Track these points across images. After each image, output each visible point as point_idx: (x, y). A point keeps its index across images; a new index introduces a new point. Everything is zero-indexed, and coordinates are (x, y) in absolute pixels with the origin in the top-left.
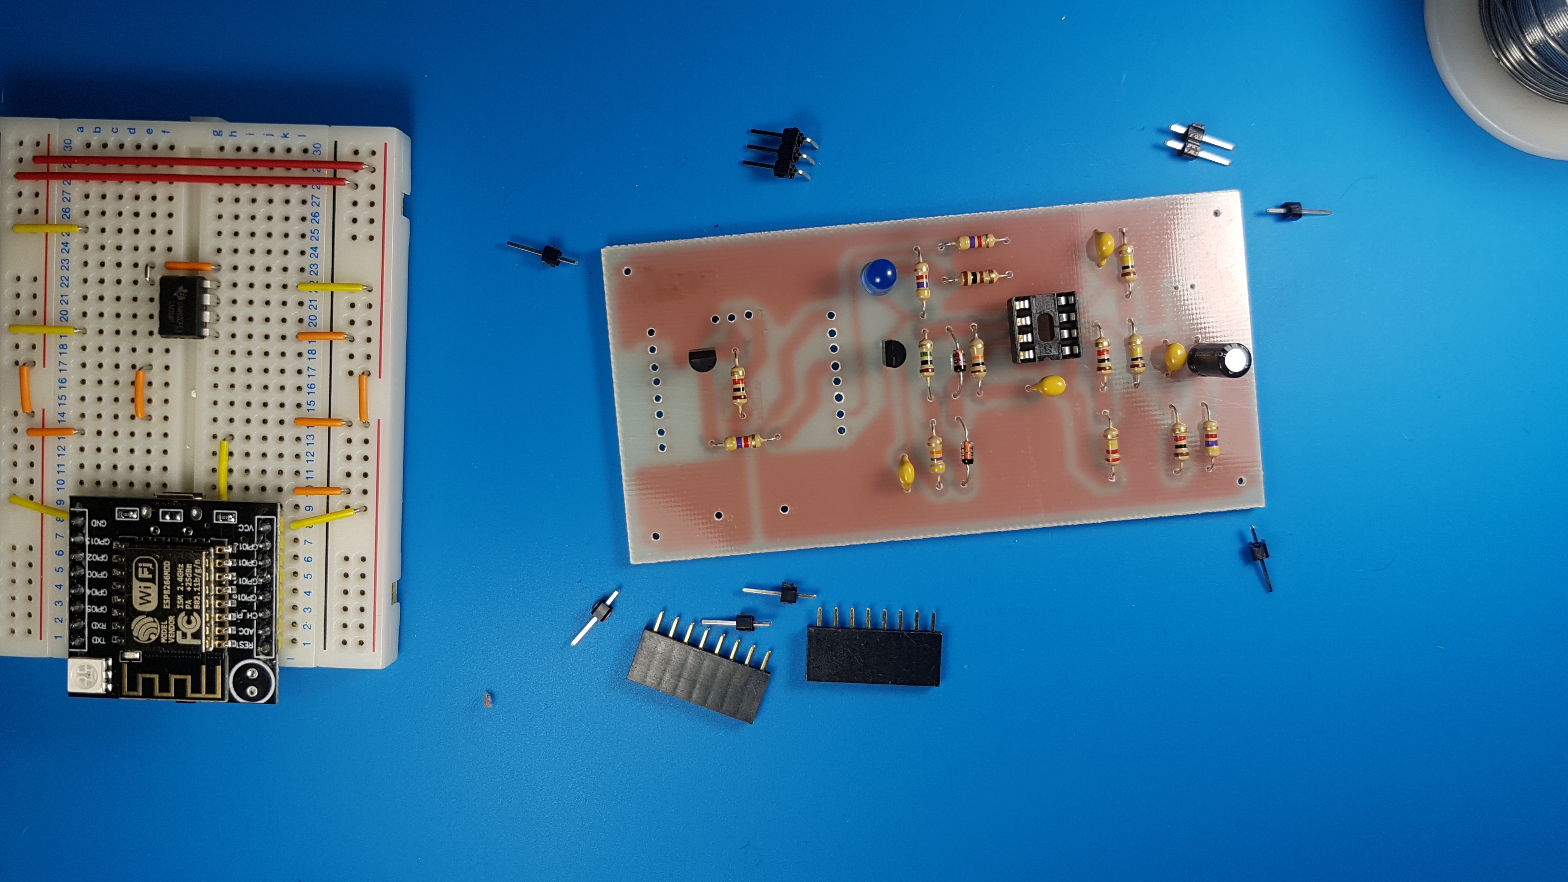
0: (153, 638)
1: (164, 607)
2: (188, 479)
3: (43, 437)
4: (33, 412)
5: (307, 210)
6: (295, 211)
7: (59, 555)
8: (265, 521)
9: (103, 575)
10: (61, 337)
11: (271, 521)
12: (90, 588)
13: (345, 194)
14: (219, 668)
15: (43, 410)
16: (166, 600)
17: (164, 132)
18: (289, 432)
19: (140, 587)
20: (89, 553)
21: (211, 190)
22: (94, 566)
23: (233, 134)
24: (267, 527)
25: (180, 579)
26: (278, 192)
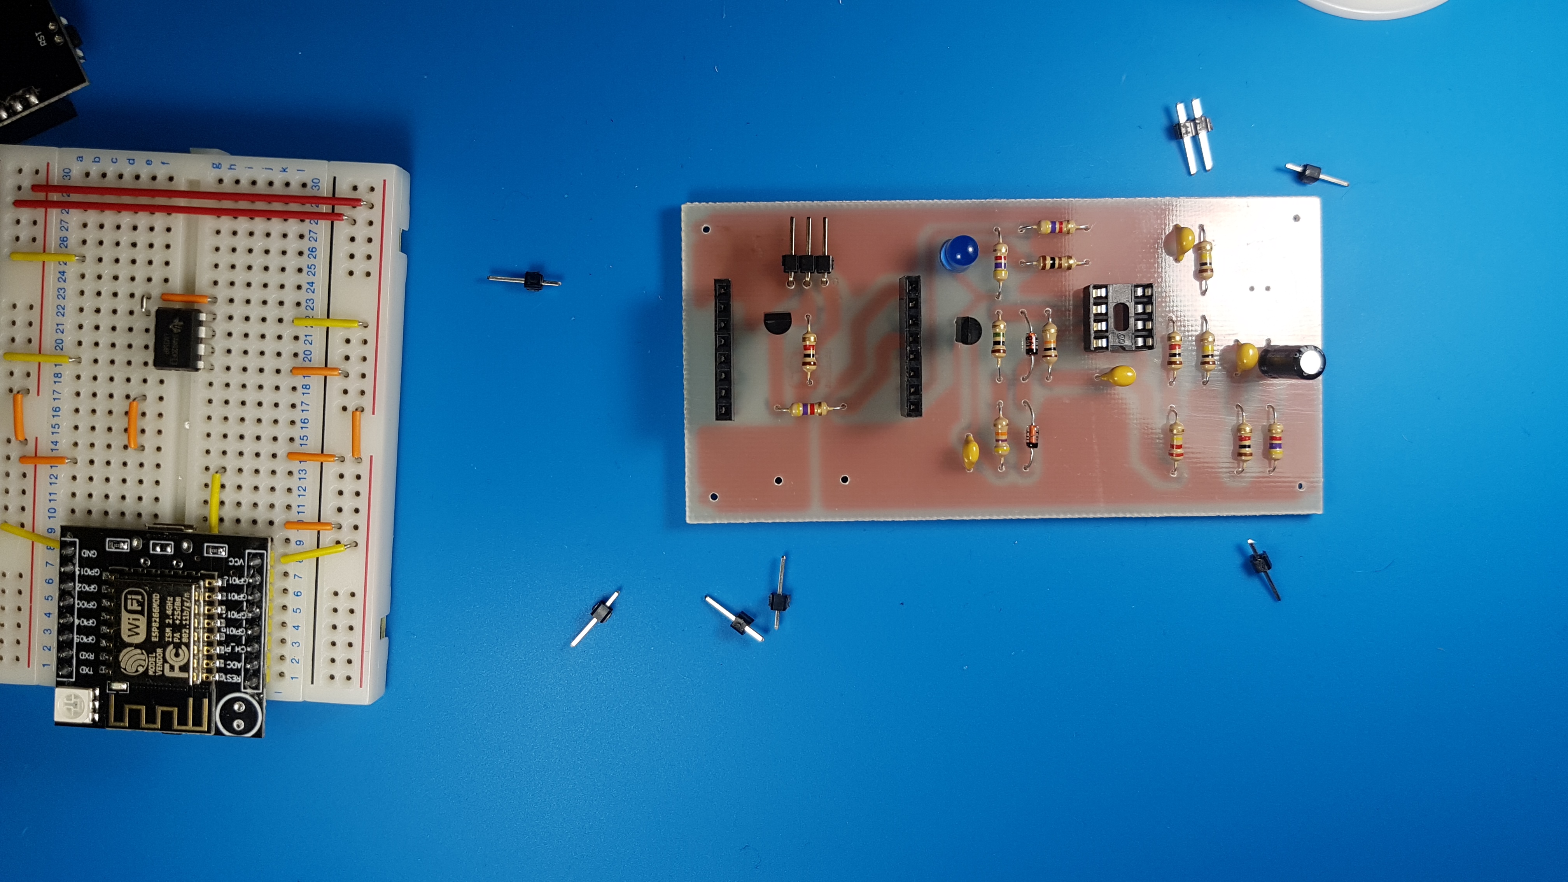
0: (141, 670)
1: (153, 640)
2: (180, 511)
3: (36, 466)
4: (26, 440)
5: (305, 245)
6: (293, 245)
7: (49, 583)
8: (255, 556)
9: (92, 605)
10: (56, 365)
11: (262, 555)
12: (79, 618)
13: (343, 229)
14: (206, 701)
15: (37, 438)
16: (154, 632)
17: (163, 163)
18: (281, 466)
19: (129, 619)
20: (79, 582)
21: (208, 223)
22: (83, 596)
23: (232, 167)
24: (257, 561)
25: (169, 612)
26: (276, 226)
